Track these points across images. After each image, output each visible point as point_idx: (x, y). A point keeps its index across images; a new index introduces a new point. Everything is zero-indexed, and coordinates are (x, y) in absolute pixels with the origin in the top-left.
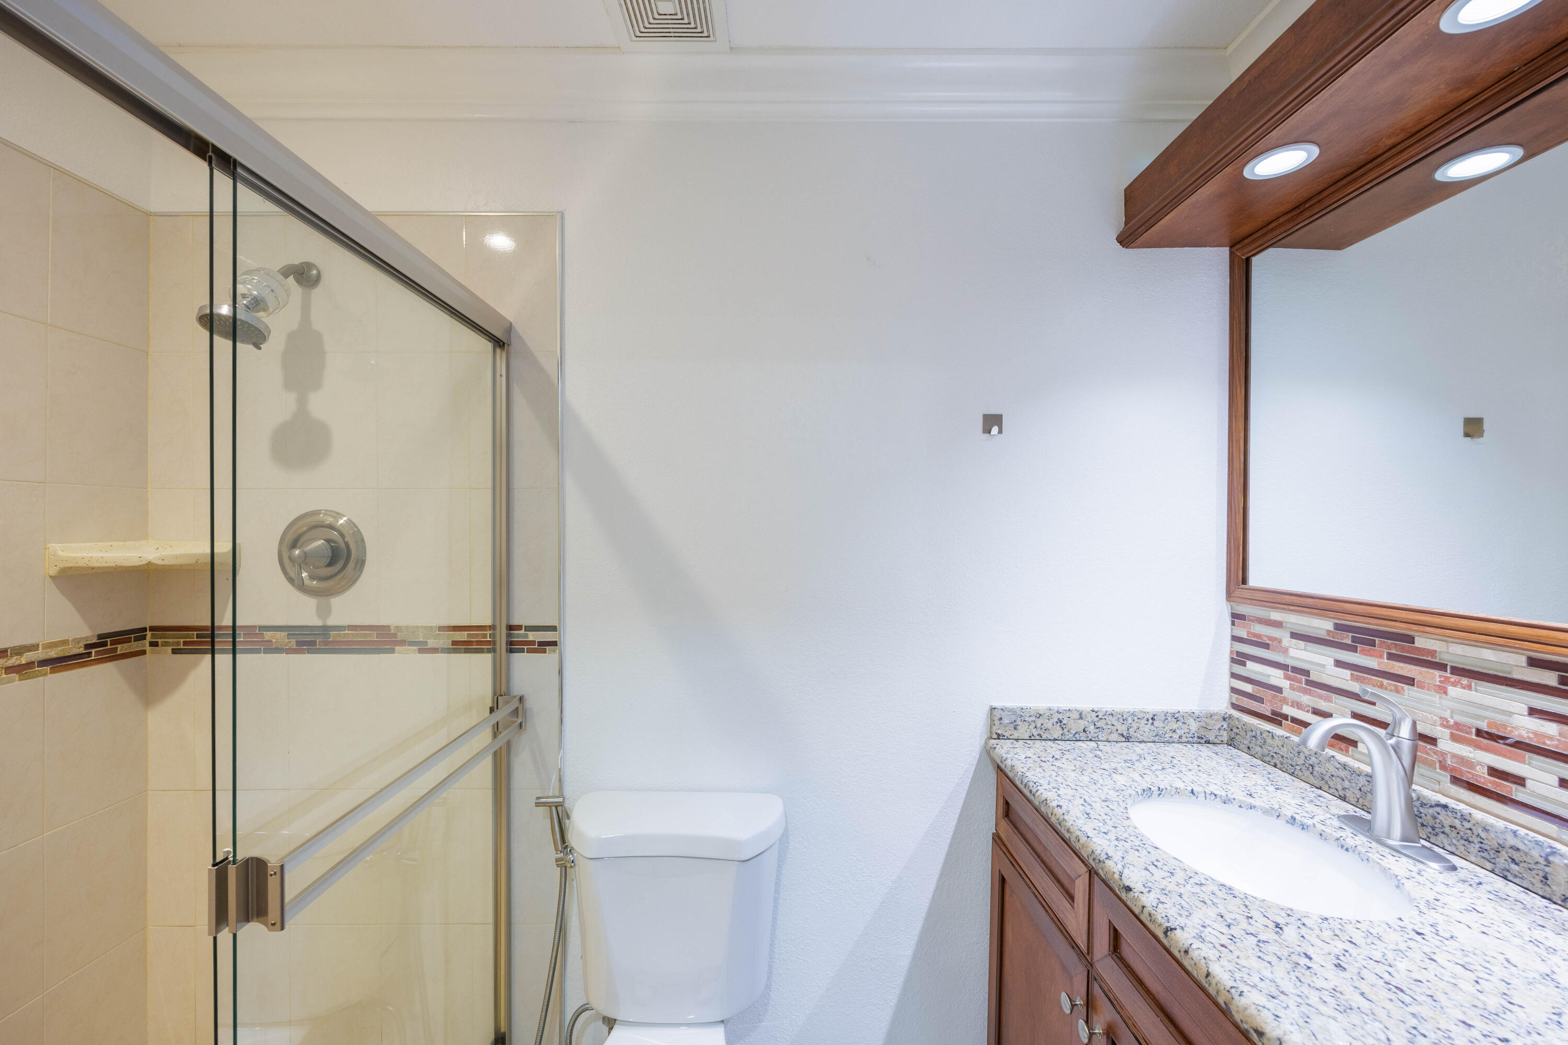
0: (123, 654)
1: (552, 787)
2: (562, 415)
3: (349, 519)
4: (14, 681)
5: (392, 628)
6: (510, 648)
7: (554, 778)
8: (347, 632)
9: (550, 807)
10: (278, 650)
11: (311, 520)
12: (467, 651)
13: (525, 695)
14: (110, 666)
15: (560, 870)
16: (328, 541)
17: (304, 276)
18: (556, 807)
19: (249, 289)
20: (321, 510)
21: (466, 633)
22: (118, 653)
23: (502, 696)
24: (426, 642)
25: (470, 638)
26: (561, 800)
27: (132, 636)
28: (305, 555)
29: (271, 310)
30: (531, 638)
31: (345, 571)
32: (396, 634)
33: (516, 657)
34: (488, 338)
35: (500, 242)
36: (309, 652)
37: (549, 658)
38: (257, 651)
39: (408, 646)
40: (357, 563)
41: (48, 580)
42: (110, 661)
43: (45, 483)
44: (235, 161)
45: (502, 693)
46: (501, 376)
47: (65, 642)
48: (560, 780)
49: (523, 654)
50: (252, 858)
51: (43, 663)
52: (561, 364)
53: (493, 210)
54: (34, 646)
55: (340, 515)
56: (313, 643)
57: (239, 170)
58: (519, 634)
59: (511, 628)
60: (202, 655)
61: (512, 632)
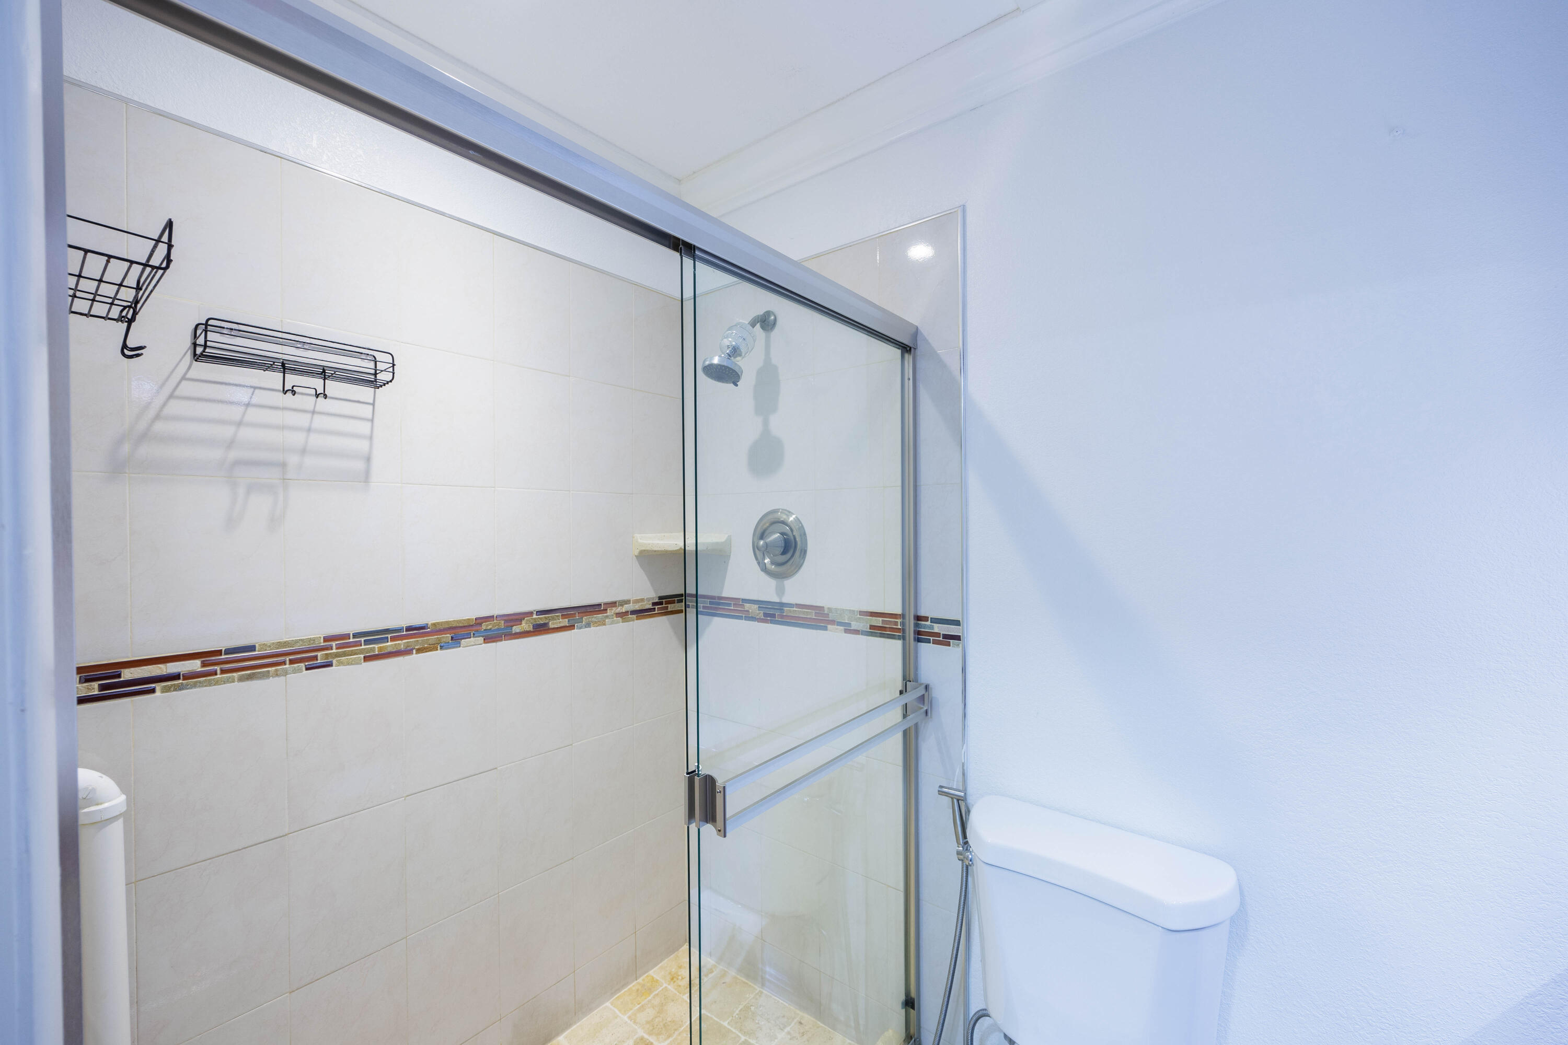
0: (671, 611)
1: (956, 780)
2: (965, 409)
3: (796, 517)
4: (619, 622)
5: (826, 610)
6: (918, 638)
7: (958, 771)
8: (795, 609)
9: (952, 798)
10: (752, 619)
11: (771, 518)
12: (882, 636)
13: (931, 684)
14: (664, 618)
15: (961, 864)
16: (782, 534)
17: (766, 322)
18: (958, 800)
19: (730, 342)
20: (780, 509)
21: (881, 619)
22: (669, 610)
23: (910, 681)
24: (850, 624)
25: (885, 624)
26: (962, 794)
27: (676, 599)
28: (767, 545)
29: (743, 354)
30: (936, 630)
31: (793, 559)
32: (828, 614)
33: (923, 646)
34: (898, 347)
35: (920, 252)
36: (772, 622)
37: (952, 652)
38: (740, 618)
39: (837, 625)
40: (801, 553)
41: (635, 557)
42: (665, 615)
43: (632, 494)
44: (694, 246)
45: (911, 680)
46: (909, 379)
47: (642, 600)
48: (964, 774)
49: (929, 644)
50: (709, 775)
51: (633, 612)
52: (963, 356)
53: (902, 224)
54: (628, 601)
55: (790, 513)
56: (773, 616)
57: (697, 252)
58: (925, 625)
59: (918, 618)
60: (710, 617)
61: (920, 622)
